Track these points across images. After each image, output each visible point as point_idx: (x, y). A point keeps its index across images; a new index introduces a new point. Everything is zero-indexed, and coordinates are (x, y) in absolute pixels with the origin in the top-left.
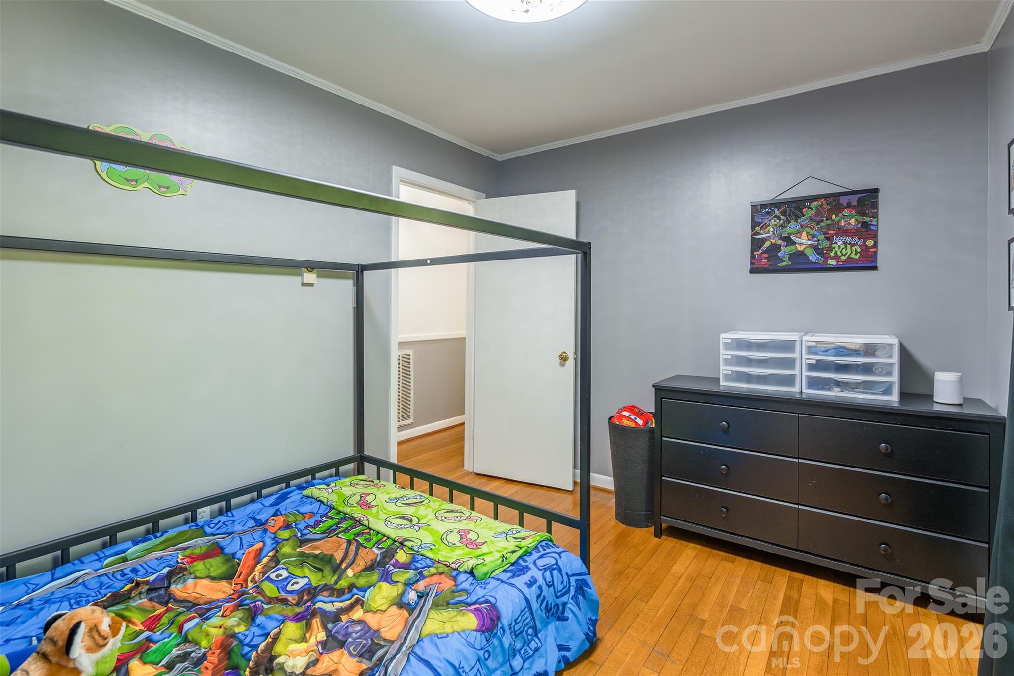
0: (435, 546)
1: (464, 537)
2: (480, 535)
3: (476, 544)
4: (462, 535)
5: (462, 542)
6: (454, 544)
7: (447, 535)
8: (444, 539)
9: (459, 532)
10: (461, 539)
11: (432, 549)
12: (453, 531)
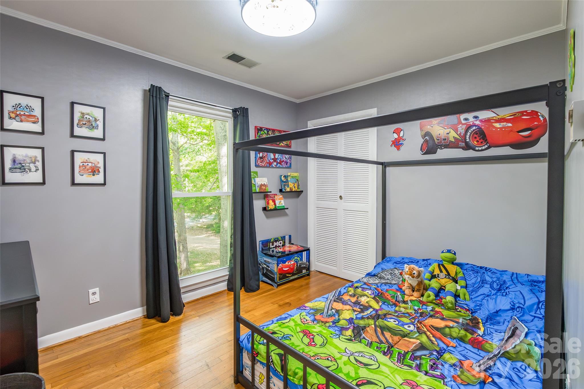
0: (330, 336)
1: (312, 341)
2: (301, 340)
3: (304, 332)
4: (313, 342)
5: (313, 335)
6: (317, 335)
7: (323, 342)
8: (325, 340)
9: (315, 345)
10: (313, 338)
11: (331, 334)
12: (320, 346)
